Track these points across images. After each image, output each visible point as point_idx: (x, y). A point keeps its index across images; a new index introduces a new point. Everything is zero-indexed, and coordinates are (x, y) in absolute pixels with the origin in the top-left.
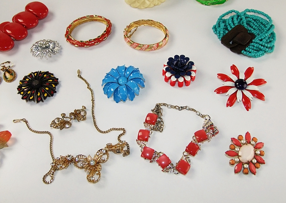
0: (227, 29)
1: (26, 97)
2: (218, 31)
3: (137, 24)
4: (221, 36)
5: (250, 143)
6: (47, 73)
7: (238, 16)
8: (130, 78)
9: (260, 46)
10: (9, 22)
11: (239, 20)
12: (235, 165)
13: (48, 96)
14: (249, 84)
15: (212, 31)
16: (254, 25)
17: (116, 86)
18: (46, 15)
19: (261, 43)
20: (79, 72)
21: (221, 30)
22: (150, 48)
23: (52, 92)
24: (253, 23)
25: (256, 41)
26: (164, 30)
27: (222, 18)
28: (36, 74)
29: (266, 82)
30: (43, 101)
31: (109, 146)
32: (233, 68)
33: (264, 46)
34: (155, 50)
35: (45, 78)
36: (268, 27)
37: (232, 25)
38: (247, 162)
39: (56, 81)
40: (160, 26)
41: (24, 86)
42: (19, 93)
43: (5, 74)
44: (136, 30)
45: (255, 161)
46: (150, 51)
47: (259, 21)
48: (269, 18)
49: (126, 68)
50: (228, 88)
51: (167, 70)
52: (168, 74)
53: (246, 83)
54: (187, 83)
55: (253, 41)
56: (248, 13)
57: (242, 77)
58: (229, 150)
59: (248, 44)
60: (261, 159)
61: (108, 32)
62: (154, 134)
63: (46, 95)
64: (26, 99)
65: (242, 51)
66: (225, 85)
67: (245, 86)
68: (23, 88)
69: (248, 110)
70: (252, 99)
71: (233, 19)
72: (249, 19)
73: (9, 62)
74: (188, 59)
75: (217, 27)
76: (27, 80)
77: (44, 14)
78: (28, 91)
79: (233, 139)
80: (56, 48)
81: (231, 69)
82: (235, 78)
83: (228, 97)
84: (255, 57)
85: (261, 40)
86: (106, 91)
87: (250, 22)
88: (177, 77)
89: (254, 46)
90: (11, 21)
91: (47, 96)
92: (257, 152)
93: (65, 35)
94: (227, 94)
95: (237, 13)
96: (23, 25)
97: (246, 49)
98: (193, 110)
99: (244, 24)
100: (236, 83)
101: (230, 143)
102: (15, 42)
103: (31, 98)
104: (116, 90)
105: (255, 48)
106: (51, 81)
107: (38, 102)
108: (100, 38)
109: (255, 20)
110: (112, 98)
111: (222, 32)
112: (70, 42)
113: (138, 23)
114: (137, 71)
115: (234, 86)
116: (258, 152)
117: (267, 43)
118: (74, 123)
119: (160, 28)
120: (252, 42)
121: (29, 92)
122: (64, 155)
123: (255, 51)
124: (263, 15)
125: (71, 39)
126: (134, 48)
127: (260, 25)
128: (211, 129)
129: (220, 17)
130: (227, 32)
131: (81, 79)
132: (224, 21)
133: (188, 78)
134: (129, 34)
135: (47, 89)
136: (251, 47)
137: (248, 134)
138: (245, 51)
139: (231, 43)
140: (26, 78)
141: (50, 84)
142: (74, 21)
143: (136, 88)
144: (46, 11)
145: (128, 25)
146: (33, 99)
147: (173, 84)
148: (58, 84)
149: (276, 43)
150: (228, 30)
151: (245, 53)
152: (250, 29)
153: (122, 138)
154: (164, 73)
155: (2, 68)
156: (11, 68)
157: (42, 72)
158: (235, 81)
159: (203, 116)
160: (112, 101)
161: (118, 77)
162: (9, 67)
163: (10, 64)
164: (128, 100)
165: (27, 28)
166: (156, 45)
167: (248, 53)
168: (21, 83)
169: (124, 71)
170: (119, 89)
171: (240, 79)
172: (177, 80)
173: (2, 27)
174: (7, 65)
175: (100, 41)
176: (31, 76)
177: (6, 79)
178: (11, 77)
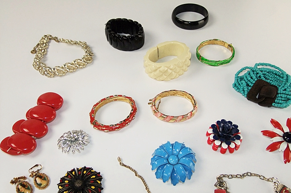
0: (248, 85)
2: (241, 89)
3: (160, 96)
4: (246, 93)
6: (85, 168)
7: (253, 71)
8: (180, 157)
10: (24, 120)
11: (256, 75)
15: (234, 90)
16: (269, 77)
17: (170, 167)
18: (61, 105)
20: (119, 159)
21: (245, 87)
23: (99, 190)
25: (281, 92)
27: (239, 76)
28: (73, 173)
32: (273, 122)
34: (189, 119)
35: (87, 175)
37: (252, 80)
39: (99, 176)
41: (66, 191)
43: (36, 180)
44: (160, 103)
46: (184, 121)
47: (273, 73)
49: (172, 145)
50: (279, 143)
52: (217, 143)
55: (279, 92)
56: (258, 67)
57: (286, 129)
59: (276, 97)
61: (135, 111)
65: (273, 104)
66: (274, 141)
71: (249, 74)
72: (264, 72)
73: (37, 165)
74: (230, 122)
75: (237, 85)
76: (66, 182)
80: (86, 138)
82: (281, 133)
83: (283, 154)
84: (286, 107)
85: (285, 90)
86: (160, 176)
87: (265, 75)
88: (229, 144)
89: (282, 97)
90: (26, 119)
93: (91, 122)
94: (280, 150)
95: (251, 68)
96: (41, 120)
97: (276, 101)
98: (255, 175)
99: (262, 78)
100: (283, 137)
102: (37, 140)
104: (173, 173)
105: (283, 99)
106: (94, 177)
108: (130, 118)
109: (268, 72)
111: (246, 89)
112: (99, 129)
114: (183, 146)
115: (283, 140)
119: (184, 96)
120: (278, 94)
123: (284, 102)
124: (270, 66)
125: (99, 125)
126: (168, 121)
127: (274, 76)
128: (285, 192)
129: (235, 75)
130: (250, 88)
131: (124, 167)
132: (242, 79)
133: (238, 142)
135: (93, 187)
136: (279, 98)
138: (275, 103)
139: (257, 97)
140: (63, 180)
141: (95, 181)
142: (96, 106)
143: (191, 164)
144: (61, 100)
147: (223, 151)
148: (102, 178)
150: (250, 86)
151: (276, 105)
152: (268, 81)
154: (211, 142)
155: (30, 174)
156: (41, 172)
157: (80, 168)
158: (282, 136)
159: (268, 179)
160: (168, 184)
161: (166, 156)
162: (38, 170)
163: (39, 168)
164: (187, 181)
165: (46, 122)
166: (190, 114)
167: (279, 105)
168: (60, 187)
169: (171, 147)
170: (175, 169)
171: (285, 132)
172: (229, 146)
173: (18, 126)
174: (35, 169)
175: (130, 121)
176: (69, 176)
177: (39, 185)
178: (44, 183)
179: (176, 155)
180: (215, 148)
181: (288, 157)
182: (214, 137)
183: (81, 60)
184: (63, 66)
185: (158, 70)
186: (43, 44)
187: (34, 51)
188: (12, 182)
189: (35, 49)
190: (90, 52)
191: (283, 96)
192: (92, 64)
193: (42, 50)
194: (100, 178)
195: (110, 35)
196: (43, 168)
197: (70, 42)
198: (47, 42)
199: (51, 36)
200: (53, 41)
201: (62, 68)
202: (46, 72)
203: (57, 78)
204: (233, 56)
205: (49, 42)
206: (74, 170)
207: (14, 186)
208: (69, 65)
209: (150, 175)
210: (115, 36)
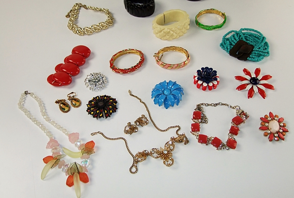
0: (231, 45)
1: (96, 116)
2: (225, 47)
3: (162, 50)
4: (229, 50)
5: (274, 119)
6: (105, 96)
7: (237, 34)
8: (172, 90)
9: (260, 53)
10: (62, 64)
11: (238, 37)
12: (268, 136)
13: (113, 112)
14: (260, 80)
15: (220, 47)
16: (250, 39)
17: (164, 97)
18: (89, 55)
19: (260, 50)
20: (130, 92)
21: (228, 46)
22: (179, 66)
23: (115, 109)
24: (249, 38)
25: (256, 50)
26: (184, 52)
27: (226, 37)
28: (98, 98)
29: (271, 77)
30: (110, 117)
31: (173, 139)
32: (245, 70)
33: (263, 52)
34: (182, 67)
35: (106, 100)
36: (262, 39)
37: (235, 41)
38: (276, 132)
39: (115, 101)
40: (181, 49)
41: (92, 108)
42: (90, 113)
43: (72, 102)
44: (162, 56)
45: (281, 131)
46: (179, 68)
47: (253, 36)
48: (258, 32)
49: (167, 83)
50: (246, 85)
51: (199, 79)
52: (200, 82)
53: (258, 79)
54: (214, 86)
55: (254, 49)
56: (243, 31)
57: (254, 76)
58: (260, 126)
59: (251, 53)
60: (285, 129)
61: (143, 61)
62: (202, 126)
63: (111, 111)
65: (248, 58)
66: (243, 84)
67: (258, 81)
68: (91, 109)
69: (264, 98)
70: (265, 90)
71: (234, 36)
72: (245, 35)
73: (72, 93)
74: (211, 69)
75: (223, 44)
76: (93, 103)
77: (88, 54)
79: (261, 119)
81: (244, 72)
82: (248, 77)
83: (247, 92)
84: (258, 61)
85: (259, 48)
86: (156, 102)
87: (247, 37)
88: (208, 83)
89: (255, 53)
90: (64, 63)
91: (112, 112)
92: (281, 125)
93: (111, 66)
94: (246, 89)
95: (236, 32)
96: (75, 64)
97: (250, 56)
98: (224, 104)
99: (243, 39)
100: (250, 81)
101: (260, 122)
102: (72, 77)
103: (101, 115)
104: (166, 99)
105: (256, 55)
106: (112, 101)
107: (106, 117)
108: (139, 65)
109: (250, 35)
110: (163, 106)
111: (229, 47)
112: (116, 72)
114: (175, 83)
115: (250, 83)
116: (282, 124)
117: (264, 50)
118: (140, 128)
119: (181, 51)
120: (253, 51)
121: (98, 112)
122: (141, 151)
123: (257, 57)
124: (254, 31)
125: (116, 69)
126: (166, 68)
127: (254, 39)
128: (243, 114)
129: (223, 37)
131: (133, 97)
132: (228, 39)
133: (215, 83)
135: (111, 107)
136: (253, 54)
137: (271, 113)
138: (250, 57)
139: (237, 53)
140: (90, 102)
141: (112, 103)
142: (114, 56)
143: (180, 95)
144: (89, 51)
145: (157, 52)
146: (103, 116)
147: (204, 89)
148: (117, 102)
149: (269, 50)
150: (233, 45)
151: (250, 59)
152: (248, 42)
153: (180, 133)
154: (196, 82)
155: (68, 98)
156: (75, 97)
157: (101, 95)
158: (249, 80)
159: (233, 107)
160: (163, 108)
161: (163, 90)
162: (73, 96)
163: (74, 94)
164: (175, 105)
165: (78, 66)
166: (183, 63)
167: (252, 59)
168: (89, 106)
169: (166, 84)
170: (168, 98)
171: (252, 77)
172: (208, 85)
173: (59, 68)
174: (72, 95)
175: (139, 67)
176: (95, 100)
178: (78, 104)
179: (169, 89)
180: (199, 86)
181: (251, 94)
182: (198, 78)
183: (104, 23)
184: (91, 27)
186: (75, 10)
187: (68, 16)
188: (57, 102)
189: (69, 14)
190: (111, 17)
191: (256, 52)
192: (113, 26)
193: (74, 15)
195: (127, 4)
196: (77, 95)
197: (95, 10)
198: (78, 9)
199: (81, 4)
200: (82, 9)
201: (90, 28)
202: (77, 31)
203: (86, 36)
204: (224, 22)
205: (79, 9)
206: (98, 96)
207: (58, 105)
208: (95, 26)
209: (150, 102)
210: (131, 5)
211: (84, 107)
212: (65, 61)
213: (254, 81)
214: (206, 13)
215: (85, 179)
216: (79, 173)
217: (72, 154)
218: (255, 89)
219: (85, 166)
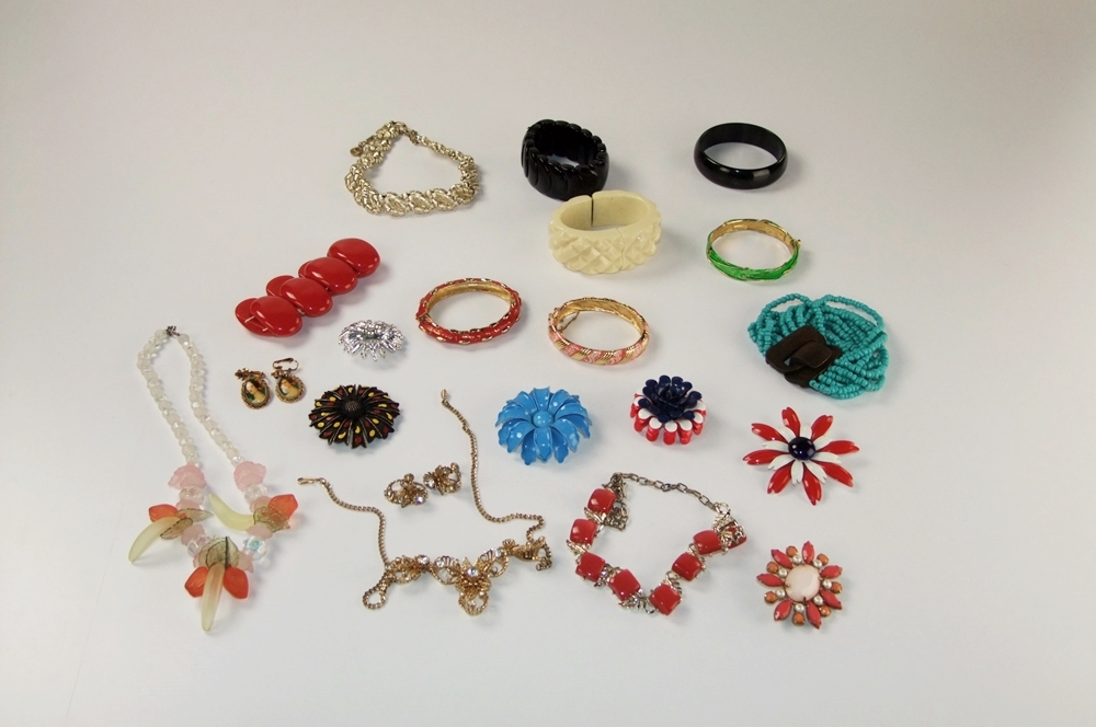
0: (780, 333)
1: (328, 434)
2: (759, 337)
3: (578, 305)
4: (767, 347)
5: (811, 563)
6: (374, 390)
7: (807, 308)
8: (558, 415)
9: (850, 374)
10: (291, 277)
11: (808, 316)
12: (777, 603)
13: (377, 436)
14: (821, 450)
15: (747, 335)
16: (842, 329)
17: (529, 428)
18: (373, 270)
19: (853, 367)
20: (445, 394)
21: (767, 334)
22: (604, 358)
23: (385, 430)
24: (841, 326)
25: (842, 363)
26: (638, 324)
28: (350, 390)
29: (856, 449)
30: (365, 446)
31: (509, 547)
32: (789, 414)
33: (859, 375)
34: (616, 363)
35: (372, 399)
36: (872, 335)
37: (792, 325)
38: (802, 600)
39: (394, 409)
40: (630, 313)
41: (325, 412)
42: (315, 424)
43: (280, 384)
44: (574, 319)
45: (819, 600)
46: (605, 364)
47: (854, 324)
48: (878, 318)
49: (551, 395)
50: (774, 454)
51: (643, 404)
52: (644, 414)
53: (813, 447)
54: (683, 437)
55: (837, 361)
56: (832, 305)
57: (806, 433)
58: (765, 572)
59: (824, 368)
60: (834, 599)
61: (513, 318)
62: (606, 533)
63: (372, 433)
64: (328, 438)
65: (811, 382)
66: (767, 448)
67: (811, 452)
68: (323, 414)
69: (814, 503)
70: (824, 481)
71: (794, 312)
72: (831, 316)
73: (290, 360)
74: (689, 386)
75: (758, 327)
76: (332, 399)
77: (371, 266)
78: (334, 422)
79: (775, 553)
80: (395, 341)
81: (784, 417)
82: (789, 435)
83: (771, 474)
84: (838, 396)
85: (855, 362)
86: (505, 439)
87: (835, 322)
88: (664, 421)
89: (837, 374)
90: (296, 276)
91: (375, 436)
92: (825, 583)
93: (418, 315)
94: (770, 466)
95: (805, 300)
96: (325, 286)
97: (820, 377)
98: (693, 492)
99: (819, 325)
100: (790, 445)
101: (770, 559)
102: (305, 319)
103: (340, 437)
104: (528, 438)
105: (839, 378)
106: (385, 406)
107: (354, 446)
108: (496, 328)
109: (844, 320)
110: (519, 453)
111: (768, 339)
112: (428, 331)
113: (582, 303)
114: (574, 401)
115: (788, 451)
116: (828, 584)
117: (868, 369)
118: (433, 497)
119: (630, 319)
120: (833, 364)
121: (337, 425)
122: (412, 556)
123: (839, 385)
124: (865, 310)
125: (430, 324)
126: (571, 356)
127: (855, 332)
128: (730, 530)
129: (767, 306)
130: (779, 339)
131: (447, 410)
132: (776, 317)
133: (687, 426)
134: (560, 324)
135: (376, 421)
136: (830, 374)
137: (808, 547)
138: (818, 381)
139: (787, 362)
140: (328, 394)
141: (383, 412)
142: (439, 288)
143: (573, 436)
144: (376, 261)
145: (560, 306)
146: (345, 440)
147: (653, 436)
148: (399, 414)
149: (887, 372)
150: (783, 336)
151: (816, 385)
152: (832, 336)
153: (536, 536)
154: (635, 412)
155: (274, 371)
156: (293, 374)
157: (363, 386)
158: (789, 441)
159: (713, 506)
160: (517, 460)
161: (533, 411)
162: (290, 370)
163: (292, 365)
164: (552, 459)
165: (332, 292)
166: (620, 352)
167: (822, 386)
168: (318, 404)
169: (547, 398)
170: (535, 435)
171: (801, 436)
172: (663, 426)
173: (279, 285)
174: (285, 366)
175: (494, 335)
176: (340, 392)
177: (283, 395)
178: (293, 392)
179: (551, 413)
180: (640, 425)
181: (780, 481)
182: (640, 402)
183: (446, 193)
184: (405, 196)
185: (571, 244)
186: (382, 139)
187: (357, 151)
188: (240, 374)
189: (361, 146)
190: (472, 182)
191: (841, 371)
192: (469, 208)
193: (374, 152)
194: (396, 413)
195: (527, 154)
196: (300, 370)
197: (439, 150)
198: (390, 138)
199: (404, 126)
200: (405, 139)
201: (402, 198)
202: (365, 200)
203: (385, 218)
204: (789, 266)
205: (394, 139)
206: (354, 387)
207: (239, 382)
208: (418, 196)
209: (488, 433)
210: (536, 159)
211: (308, 404)
212: (301, 271)
213: (802, 449)
214: (748, 229)
215: (238, 585)
216: (227, 566)
217: (228, 516)
218: (797, 471)
219: (251, 555)
